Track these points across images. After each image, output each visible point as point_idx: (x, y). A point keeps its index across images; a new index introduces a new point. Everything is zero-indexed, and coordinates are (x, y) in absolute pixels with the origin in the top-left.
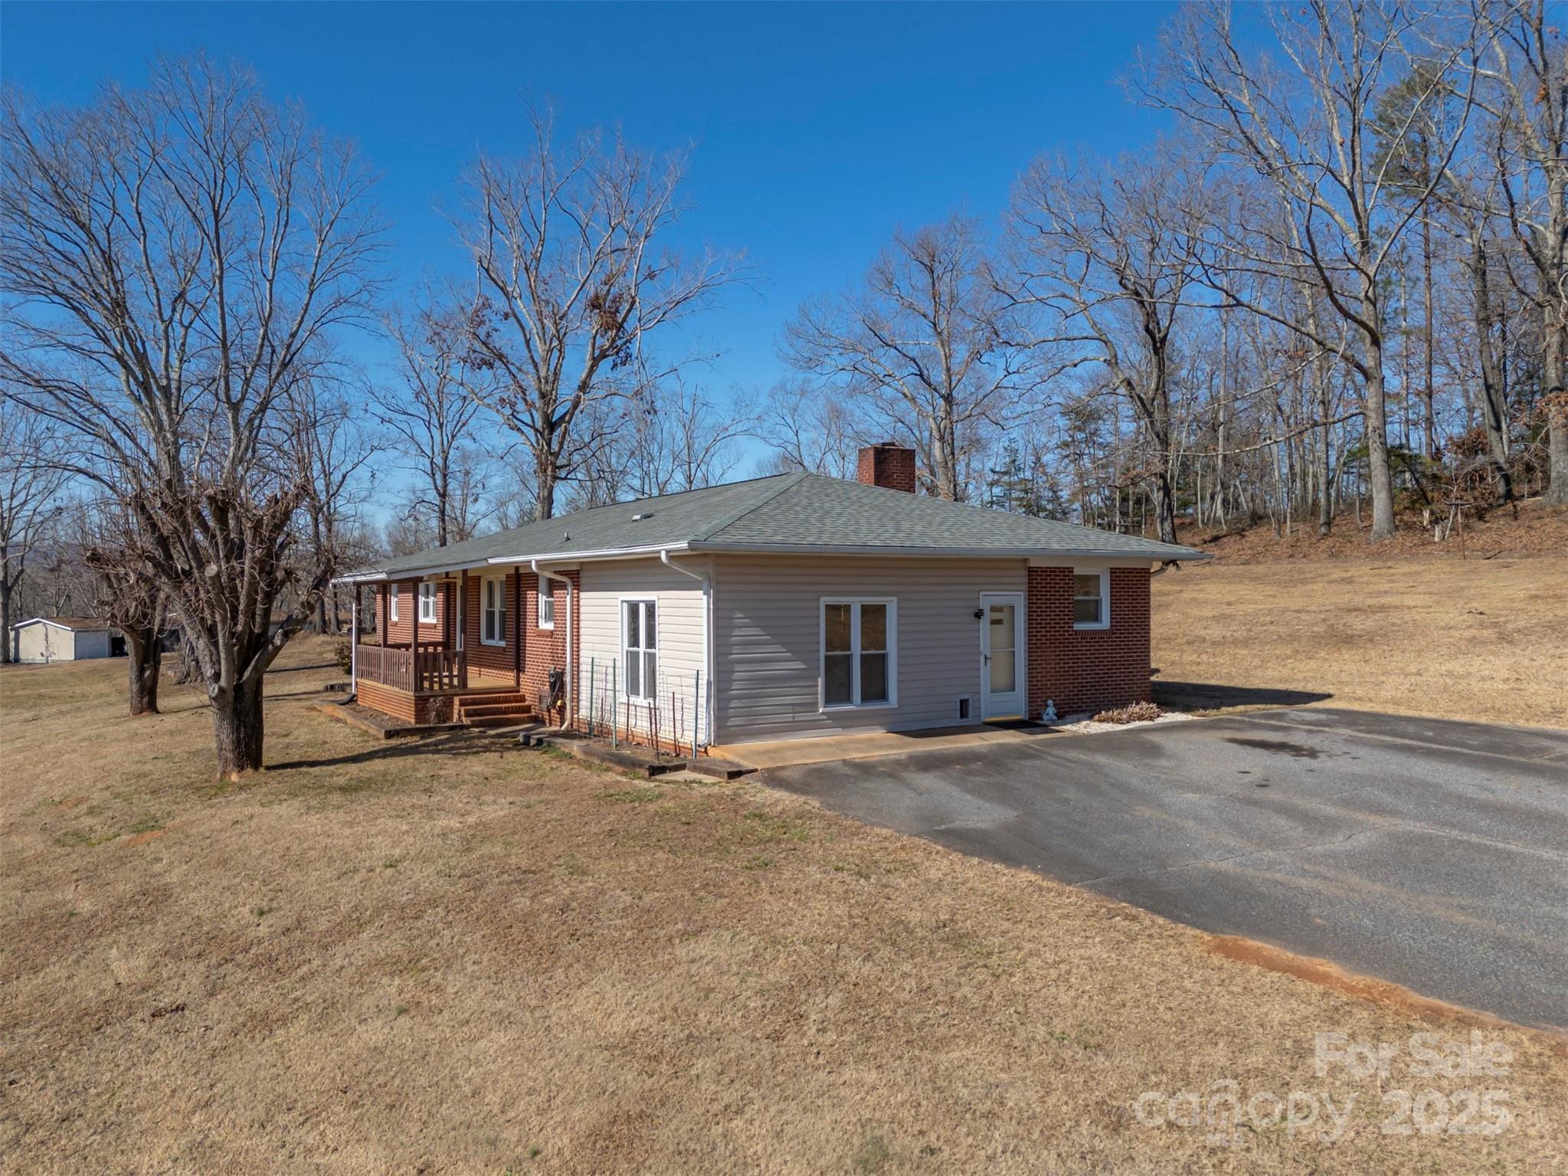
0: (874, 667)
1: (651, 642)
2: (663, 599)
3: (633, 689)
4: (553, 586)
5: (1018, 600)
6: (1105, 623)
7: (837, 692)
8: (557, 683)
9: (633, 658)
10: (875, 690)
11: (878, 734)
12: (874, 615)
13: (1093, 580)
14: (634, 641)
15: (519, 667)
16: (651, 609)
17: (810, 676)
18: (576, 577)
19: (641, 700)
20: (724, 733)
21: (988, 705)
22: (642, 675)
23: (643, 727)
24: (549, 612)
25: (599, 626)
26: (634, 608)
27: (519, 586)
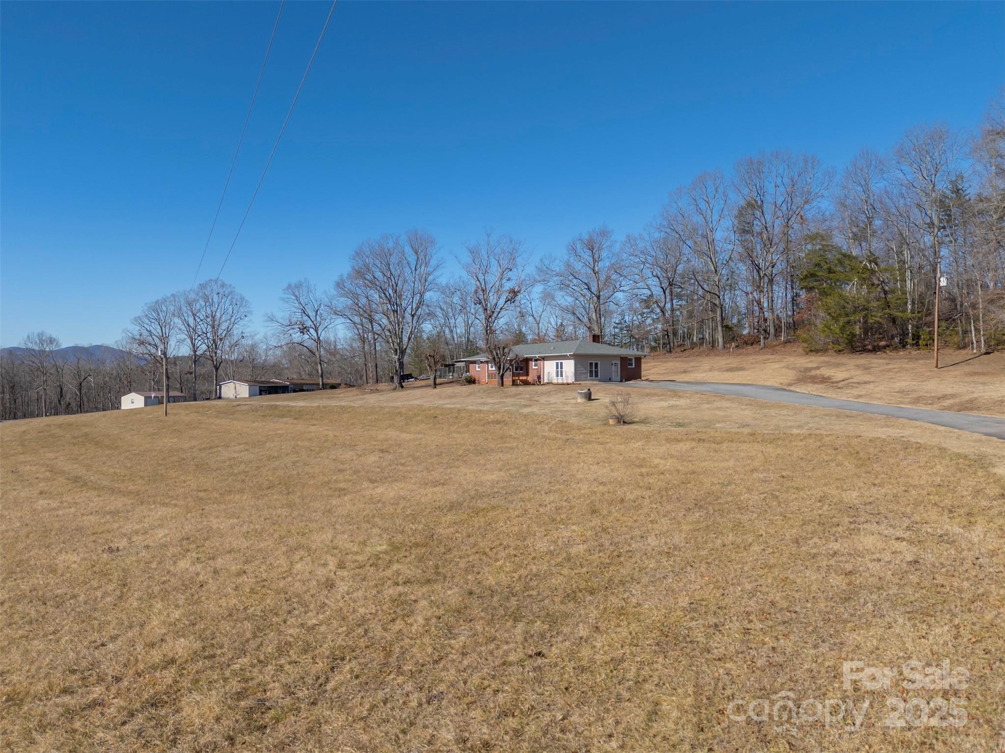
0: (596, 372)
1: (561, 368)
2: (564, 362)
3: (557, 376)
4: (536, 360)
5: (619, 362)
6: (634, 366)
7: (592, 376)
8: (539, 377)
9: (557, 371)
10: (597, 375)
11: (599, 381)
12: (596, 364)
13: (630, 360)
14: (557, 368)
15: (527, 375)
16: (561, 363)
17: (587, 373)
18: (544, 359)
19: (559, 377)
20: (576, 380)
21: (613, 378)
22: (560, 373)
23: (560, 381)
24: (536, 365)
25: (549, 368)
26: (557, 364)
27: (527, 361)
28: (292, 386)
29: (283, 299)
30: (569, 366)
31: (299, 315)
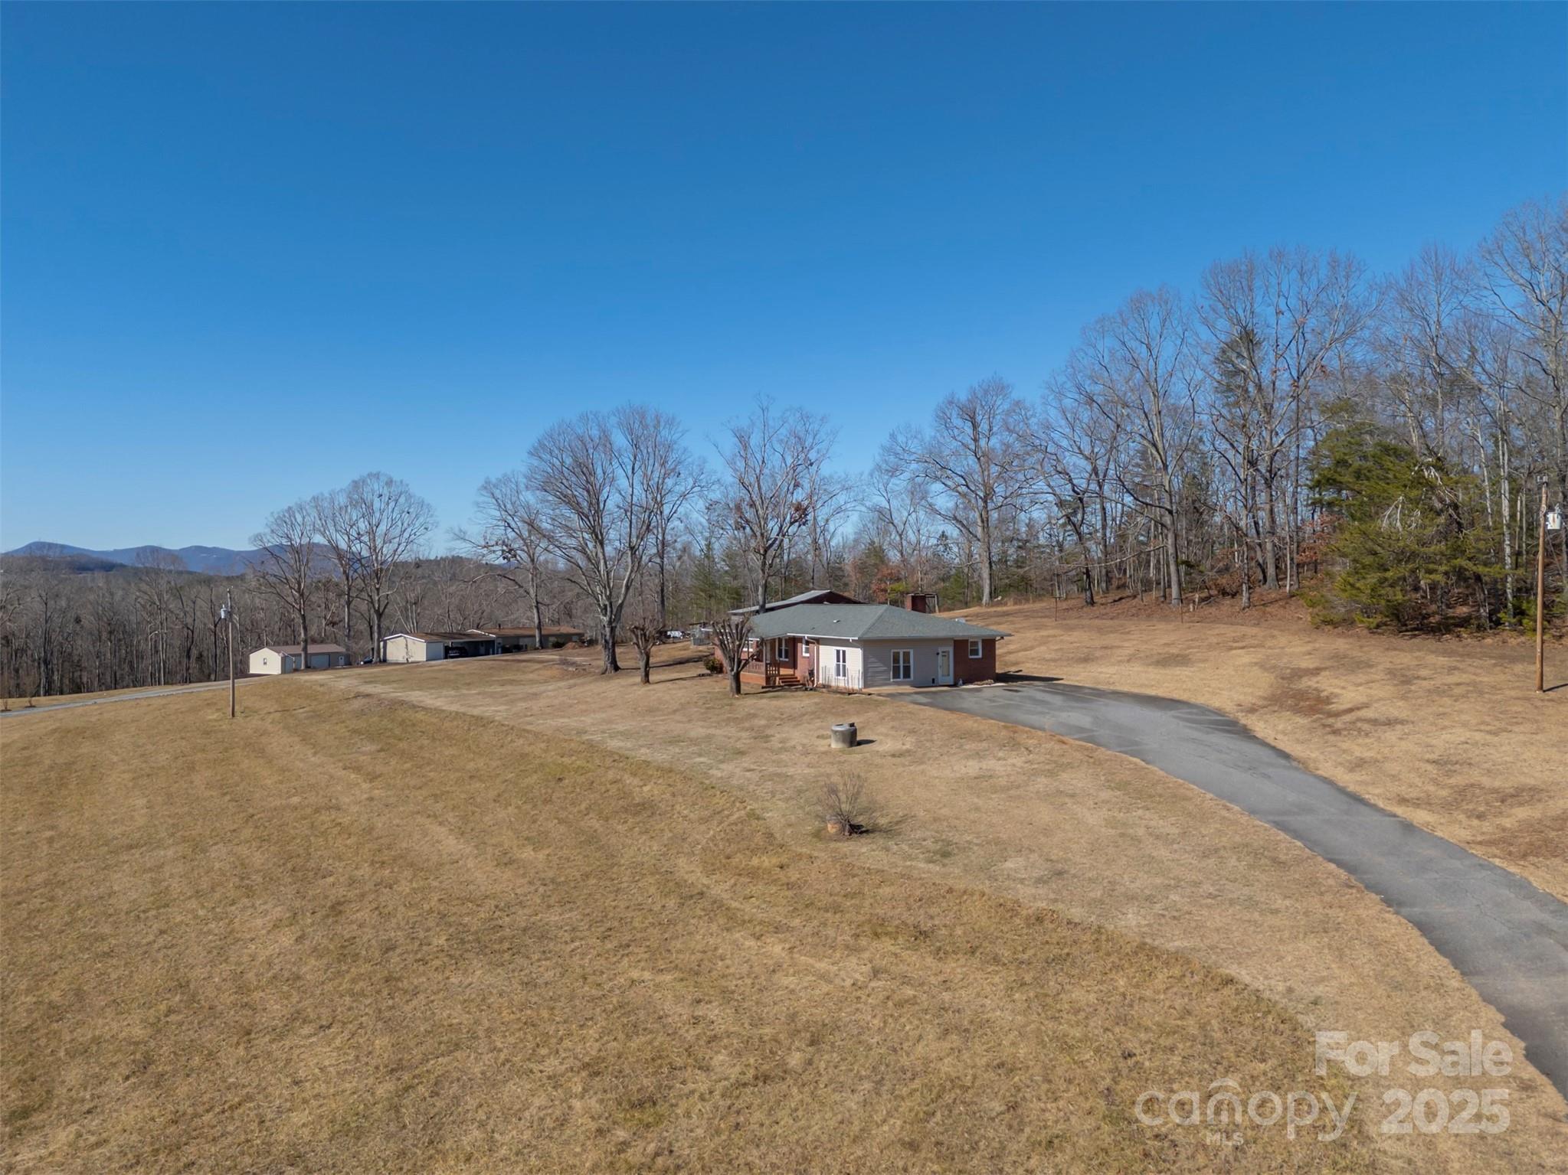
0: (907, 669)
1: (844, 661)
2: (848, 650)
3: (838, 674)
4: (807, 643)
5: (951, 650)
6: (980, 656)
7: (896, 675)
8: (811, 673)
9: (838, 666)
10: (907, 675)
11: (908, 687)
12: (907, 655)
13: (975, 643)
14: (838, 660)
15: (795, 667)
16: (844, 652)
17: (887, 672)
18: (818, 641)
19: (841, 677)
20: (866, 685)
21: (940, 679)
22: (841, 670)
23: (842, 684)
24: (807, 651)
25: (827, 656)
26: (838, 652)
27: (794, 642)
28: (500, 640)
29: (477, 504)
30: (855, 658)
31: (500, 531)
